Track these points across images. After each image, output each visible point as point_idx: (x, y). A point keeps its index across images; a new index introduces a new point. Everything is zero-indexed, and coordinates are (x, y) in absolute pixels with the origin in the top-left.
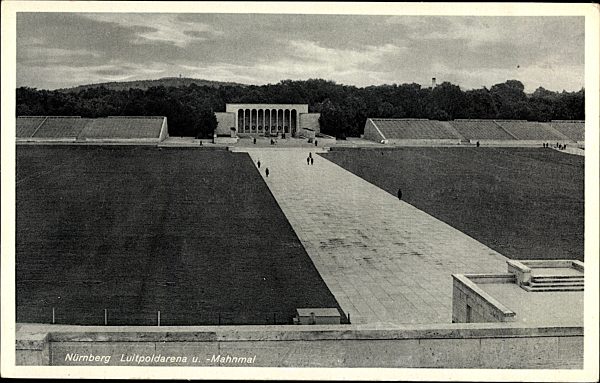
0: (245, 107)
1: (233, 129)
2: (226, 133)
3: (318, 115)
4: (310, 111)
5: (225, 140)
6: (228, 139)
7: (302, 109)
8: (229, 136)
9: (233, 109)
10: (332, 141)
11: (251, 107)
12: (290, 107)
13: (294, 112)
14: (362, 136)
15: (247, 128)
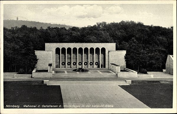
0: (61, 45)
1: (50, 65)
2: (44, 68)
3: (124, 52)
4: (117, 49)
5: (41, 75)
6: (45, 73)
7: (110, 46)
8: (47, 71)
9: (51, 47)
10: (134, 74)
11: (66, 46)
12: (100, 46)
13: (103, 50)
14: (164, 70)
15: (64, 64)
